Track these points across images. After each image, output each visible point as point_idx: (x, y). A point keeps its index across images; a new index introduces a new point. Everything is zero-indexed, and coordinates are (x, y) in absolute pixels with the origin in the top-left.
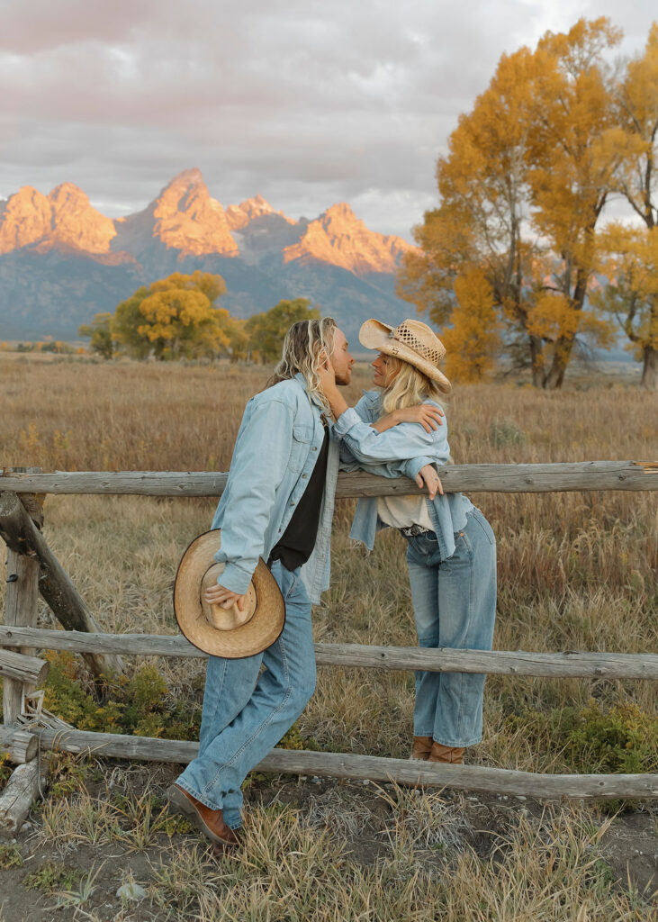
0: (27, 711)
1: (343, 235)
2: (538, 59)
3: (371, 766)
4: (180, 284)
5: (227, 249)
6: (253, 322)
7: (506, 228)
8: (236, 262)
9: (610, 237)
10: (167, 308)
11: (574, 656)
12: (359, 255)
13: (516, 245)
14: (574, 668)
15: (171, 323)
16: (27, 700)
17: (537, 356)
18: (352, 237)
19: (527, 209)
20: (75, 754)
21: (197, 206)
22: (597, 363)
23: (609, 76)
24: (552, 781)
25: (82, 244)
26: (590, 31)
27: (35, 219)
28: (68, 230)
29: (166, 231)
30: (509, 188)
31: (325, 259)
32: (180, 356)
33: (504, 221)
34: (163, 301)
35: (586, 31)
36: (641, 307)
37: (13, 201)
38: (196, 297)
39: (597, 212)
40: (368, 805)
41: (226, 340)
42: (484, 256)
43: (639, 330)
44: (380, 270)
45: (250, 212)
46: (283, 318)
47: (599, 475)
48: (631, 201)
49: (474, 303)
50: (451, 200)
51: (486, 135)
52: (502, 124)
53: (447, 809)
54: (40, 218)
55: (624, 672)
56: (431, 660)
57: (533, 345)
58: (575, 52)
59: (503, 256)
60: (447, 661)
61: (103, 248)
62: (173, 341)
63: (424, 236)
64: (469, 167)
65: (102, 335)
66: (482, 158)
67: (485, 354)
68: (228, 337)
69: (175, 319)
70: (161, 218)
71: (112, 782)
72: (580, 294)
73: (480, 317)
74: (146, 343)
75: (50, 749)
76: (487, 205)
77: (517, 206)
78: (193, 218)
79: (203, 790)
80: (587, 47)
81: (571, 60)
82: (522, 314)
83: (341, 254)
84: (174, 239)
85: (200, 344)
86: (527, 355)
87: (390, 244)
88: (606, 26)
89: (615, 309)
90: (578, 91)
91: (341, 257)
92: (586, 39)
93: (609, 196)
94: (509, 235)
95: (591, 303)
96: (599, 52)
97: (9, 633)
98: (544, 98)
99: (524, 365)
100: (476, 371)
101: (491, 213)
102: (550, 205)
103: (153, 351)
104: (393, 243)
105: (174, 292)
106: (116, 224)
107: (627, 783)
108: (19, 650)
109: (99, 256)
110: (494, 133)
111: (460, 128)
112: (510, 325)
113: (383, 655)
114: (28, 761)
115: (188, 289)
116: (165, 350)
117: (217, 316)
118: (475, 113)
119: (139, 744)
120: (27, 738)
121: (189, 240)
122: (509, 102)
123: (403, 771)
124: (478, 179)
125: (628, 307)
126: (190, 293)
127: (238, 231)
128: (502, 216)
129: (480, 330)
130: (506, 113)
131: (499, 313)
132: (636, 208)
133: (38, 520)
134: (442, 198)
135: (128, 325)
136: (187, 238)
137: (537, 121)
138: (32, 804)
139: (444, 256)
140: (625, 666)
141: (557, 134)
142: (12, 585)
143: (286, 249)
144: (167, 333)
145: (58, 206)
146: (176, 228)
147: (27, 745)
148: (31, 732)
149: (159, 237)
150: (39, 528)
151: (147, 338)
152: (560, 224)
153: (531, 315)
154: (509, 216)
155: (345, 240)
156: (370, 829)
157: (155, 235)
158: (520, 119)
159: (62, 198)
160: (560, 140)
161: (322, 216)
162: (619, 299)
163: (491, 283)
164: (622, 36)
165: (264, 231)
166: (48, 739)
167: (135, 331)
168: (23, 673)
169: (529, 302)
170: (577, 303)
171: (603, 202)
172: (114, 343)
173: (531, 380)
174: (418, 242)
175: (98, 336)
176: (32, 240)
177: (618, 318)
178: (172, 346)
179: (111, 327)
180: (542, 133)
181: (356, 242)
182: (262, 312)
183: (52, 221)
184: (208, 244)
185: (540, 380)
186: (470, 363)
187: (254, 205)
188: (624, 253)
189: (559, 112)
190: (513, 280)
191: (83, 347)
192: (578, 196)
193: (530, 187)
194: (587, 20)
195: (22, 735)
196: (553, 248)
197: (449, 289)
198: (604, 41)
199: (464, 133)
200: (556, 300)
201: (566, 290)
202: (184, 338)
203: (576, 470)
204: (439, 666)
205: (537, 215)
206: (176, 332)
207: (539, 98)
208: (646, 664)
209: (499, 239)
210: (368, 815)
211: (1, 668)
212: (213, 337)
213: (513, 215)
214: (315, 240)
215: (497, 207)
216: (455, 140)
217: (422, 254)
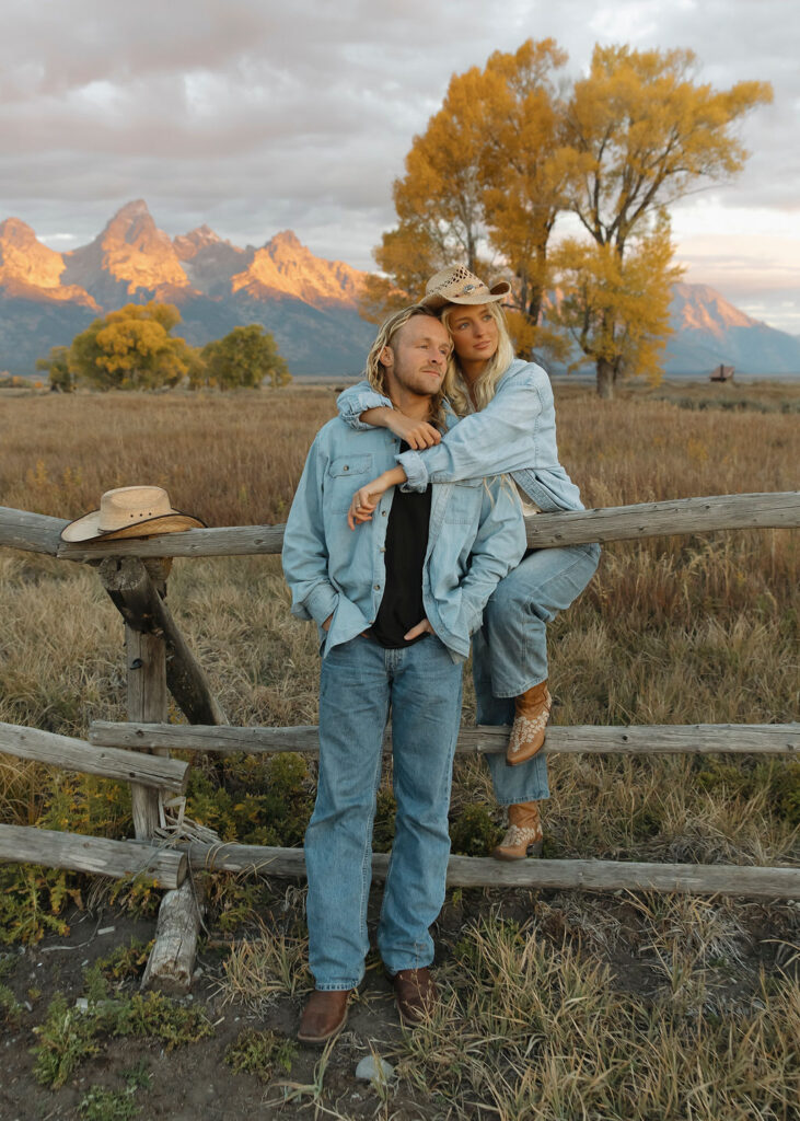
0: (168, 822)
1: (289, 261)
4: (135, 314)
5: (176, 279)
6: (209, 350)
7: (462, 247)
9: (566, 253)
10: (124, 340)
12: (305, 281)
13: (474, 263)
15: (129, 353)
16: (165, 809)
18: (298, 263)
19: (482, 229)
20: (235, 874)
21: (144, 237)
23: (555, 97)
25: (31, 279)
26: (537, 52)
28: (17, 266)
29: (114, 263)
30: (464, 208)
31: (273, 286)
32: (139, 386)
33: (461, 241)
34: (119, 331)
35: (533, 52)
36: (594, 320)
38: (152, 327)
39: (549, 229)
40: (614, 913)
41: (184, 369)
43: (593, 343)
44: (326, 295)
45: (197, 243)
46: (238, 345)
48: (582, 218)
50: (408, 221)
51: (441, 155)
52: (455, 144)
53: (716, 914)
56: (686, 740)
58: (522, 73)
60: (706, 741)
61: (52, 282)
62: (132, 370)
63: (383, 257)
64: (427, 187)
65: (60, 368)
66: (438, 179)
68: (186, 365)
69: (133, 350)
70: (109, 251)
72: (535, 309)
74: (104, 375)
75: (203, 869)
76: (444, 226)
77: (473, 227)
78: (141, 249)
80: (534, 68)
81: (519, 81)
83: (288, 280)
84: (123, 271)
85: (159, 373)
87: (335, 269)
88: (552, 48)
89: (570, 324)
90: (528, 113)
91: (289, 285)
92: (533, 59)
94: (466, 255)
95: (546, 319)
96: (545, 73)
97: (140, 732)
98: (494, 118)
101: (447, 234)
102: (508, 224)
103: (112, 382)
104: (338, 268)
105: (130, 323)
106: (65, 258)
108: (151, 751)
109: (50, 290)
110: (448, 153)
111: (415, 149)
113: (625, 738)
114: (180, 886)
115: (143, 319)
116: (125, 381)
117: (173, 345)
118: (430, 135)
120: (175, 859)
121: (139, 271)
122: (461, 122)
123: (659, 879)
124: (435, 199)
125: (583, 322)
126: (146, 323)
127: (186, 261)
128: (458, 235)
130: (458, 134)
132: (586, 225)
133: (162, 589)
134: (399, 219)
135: (85, 358)
136: (136, 269)
137: (489, 142)
138: (198, 943)
139: (404, 277)
141: (508, 155)
142: (136, 673)
143: (235, 277)
144: (125, 363)
145: (5, 242)
146: (125, 260)
147: (177, 867)
148: (177, 849)
149: (108, 269)
150: (162, 598)
151: (106, 370)
154: (466, 235)
155: (291, 267)
156: (623, 944)
157: (104, 267)
158: (473, 140)
159: (8, 234)
160: (511, 161)
161: (269, 244)
162: (574, 315)
164: (566, 59)
165: (212, 260)
166: (199, 857)
167: (93, 363)
168: (162, 780)
170: (533, 319)
171: (553, 221)
172: (72, 376)
174: (379, 264)
175: (56, 369)
177: (574, 333)
178: (131, 376)
179: (68, 360)
180: (494, 153)
181: (303, 268)
182: (218, 339)
184: (157, 275)
187: (201, 235)
188: (578, 269)
189: (509, 133)
191: (42, 381)
192: (531, 215)
193: (484, 207)
194: (534, 40)
195: (167, 855)
196: (508, 265)
198: (550, 62)
199: (420, 154)
200: (513, 317)
201: (522, 307)
202: (143, 367)
204: (696, 747)
205: (492, 234)
206: (134, 362)
207: (489, 119)
209: (457, 258)
210: (617, 926)
211: (132, 775)
212: (171, 366)
213: (470, 234)
214: (262, 268)
215: (453, 227)
216: (411, 161)
217: (383, 275)
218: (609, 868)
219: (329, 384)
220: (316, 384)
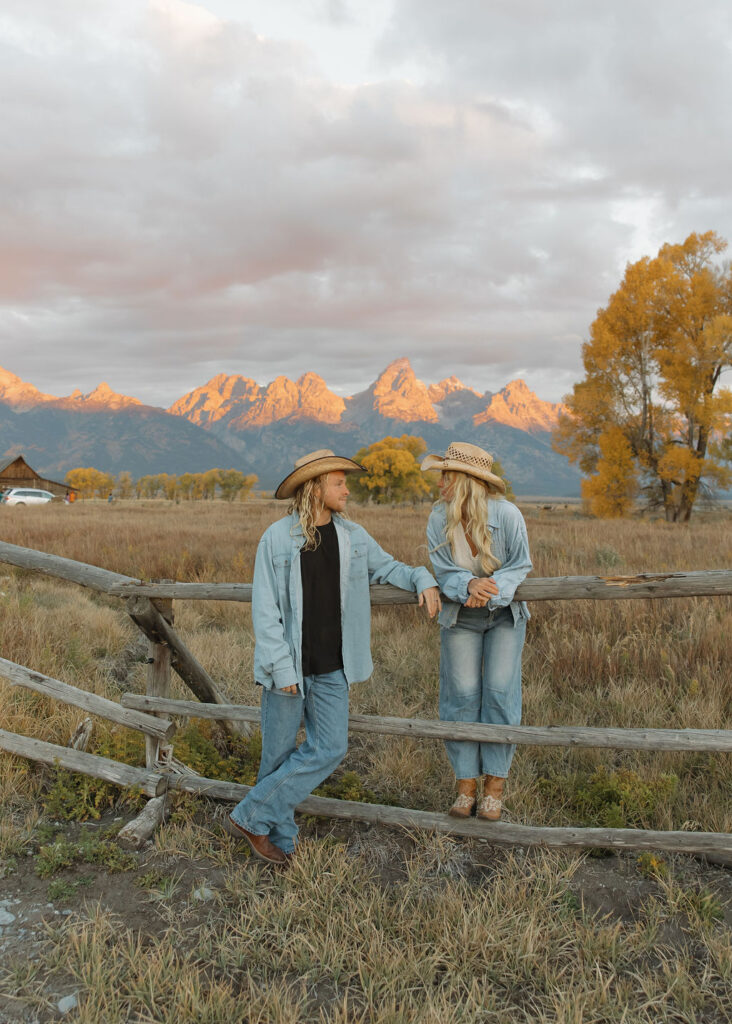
0: (161, 759)
1: (519, 404)
2: (656, 263)
3: (400, 815)
4: (391, 445)
5: (430, 418)
7: (639, 395)
8: (437, 427)
9: (723, 400)
10: (382, 464)
11: (555, 729)
12: (532, 419)
13: (647, 408)
14: (554, 738)
15: (385, 475)
16: (160, 751)
17: (668, 496)
18: (527, 405)
19: (655, 379)
20: (191, 794)
21: (406, 385)
22: (718, 501)
23: (718, 276)
24: (535, 832)
25: (320, 417)
26: (700, 242)
27: (287, 399)
28: (311, 407)
29: (382, 405)
30: (641, 364)
32: (392, 500)
33: (637, 390)
34: (378, 458)
35: (697, 242)
37: (271, 388)
38: (404, 455)
39: (714, 382)
40: (399, 842)
41: (427, 488)
42: (622, 418)
45: (447, 389)
47: (571, 587)
49: (616, 454)
50: (594, 374)
51: (619, 324)
52: (631, 315)
53: (457, 847)
54: (291, 399)
55: (593, 742)
57: (665, 487)
58: (689, 258)
59: (637, 418)
61: (336, 420)
62: (387, 488)
63: (573, 403)
64: (607, 348)
66: (618, 342)
67: (625, 495)
68: (428, 484)
69: (388, 472)
70: (379, 396)
71: (215, 814)
72: (702, 446)
73: (620, 465)
74: (366, 491)
75: (174, 788)
76: (623, 378)
77: (648, 378)
78: (403, 395)
79: (245, 820)
80: (699, 254)
81: (687, 265)
82: (653, 462)
83: (518, 418)
84: (389, 411)
85: (407, 490)
86: (660, 496)
87: (557, 410)
88: (713, 238)
89: (730, 458)
90: (693, 287)
91: (518, 421)
92: (698, 248)
93: (722, 369)
94: (642, 401)
95: (710, 453)
96: (708, 257)
97: (147, 701)
98: (665, 294)
99: (658, 503)
100: (618, 508)
101: (627, 384)
102: (673, 376)
103: (371, 497)
105: (387, 451)
106: (345, 400)
107: (593, 835)
108: (155, 714)
109: (334, 426)
110: (626, 322)
111: (599, 319)
112: (645, 472)
113: (410, 726)
114: (157, 796)
115: (397, 449)
116: (381, 496)
118: (610, 309)
119: (235, 789)
120: (158, 779)
121: (401, 411)
122: (636, 298)
123: (424, 821)
124: (615, 358)
126: (399, 452)
127: (437, 403)
128: (635, 386)
129: (620, 476)
130: (635, 307)
131: (636, 461)
133: (169, 618)
134: (587, 373)
136: (399, 410)
137: (662, 312)
138: (154, 825)
139: (589, 419)
140: (594, 738)
141: (678, 321)
142: (150, 666)
143: (475, 416)
144: (382, 483)
145: (303, 390)
146: (391, 402)
147: (157, 784)
148: (162, 774)
149: (378, 410)
150: (170, 624)
151: (367, 487)
152: (682, 390)
153: (661, 463)
154: (641, 385)
155: (521, 408)
157: (375, 408)
158: (647, 311)
159: (306, 384)
160: (680, 325)
161: (503, 390)
163: (628, 438)
164: (726, 245)
165: (458, 403)
166: (175, 781)
167: (358, 482)
168: (156, 731)
169: (661, 453)
170: (700, 453)
171: (718, 373)
173: (664, 515)
174: (569, 407)
176: (284, 416)
178: (386, 493)
180: (666, 320)
181: (530, 409)
183: (299, 401)
184: (415, 414)
185: (671, 515)
186: (613, 502)
187: (450, 383)
189: (678, 304)
190: (647, 435)
192: (696, 367)
193: (657, 363)
194: (697, 233)
195: (155, 776)
196: (676, 410)
197: (594, 444)
198: (712, 249)
199: (602, 323)
200: (682, 452)
201: (690, 443)
202: (394, 486)
203: (554, 583)
205: (663, 384)
206: (388, 482)
207: (661, 294)
208: (610, 736)
209: (634, 404)
210: (397, 849)
211: (141, 727)
212: (417, 485)
213: (644, 385)
214: (498, 409)
215: (631, 379)
216: (596, 329)
217: (572, 417)
218: (396, 811)
219: (538, 502)
220: (527, 502)
